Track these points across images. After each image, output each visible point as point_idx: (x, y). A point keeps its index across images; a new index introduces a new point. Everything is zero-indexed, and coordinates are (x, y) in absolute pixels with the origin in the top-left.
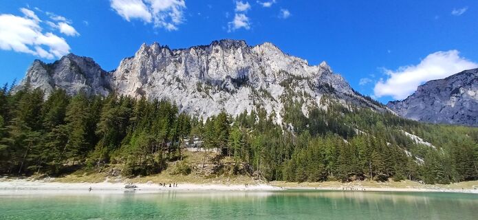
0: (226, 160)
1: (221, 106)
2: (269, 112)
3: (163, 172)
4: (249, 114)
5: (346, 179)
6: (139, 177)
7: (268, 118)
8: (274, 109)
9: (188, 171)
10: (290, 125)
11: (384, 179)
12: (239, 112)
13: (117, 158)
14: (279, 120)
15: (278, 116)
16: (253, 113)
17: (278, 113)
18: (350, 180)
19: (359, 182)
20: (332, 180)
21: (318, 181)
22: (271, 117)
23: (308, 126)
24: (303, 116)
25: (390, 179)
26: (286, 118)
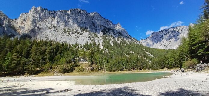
0: (94, 65)
1: (76, 40)
2: (97, 43)
3: (74, 71)
4: (89, 44)
5: (129, 70)
6: (66, 73)
7: (97, 46)
8: (99, 42)
9: (83, 70)
10: (106, 49)
11: (141, 69)
12: (84, 43)
13: (55, 67)
14: (101, 47)
15: (101, 45)
16: (90, 43)
17: (101, 44)
18: (131, 70)
19: (134, 71)
20: (125, 70)
21: (120, 71)
22: (98, 45)
23: (113, 49)
24: (111, 45)
25: (142, 69)
26: (104, 46)
